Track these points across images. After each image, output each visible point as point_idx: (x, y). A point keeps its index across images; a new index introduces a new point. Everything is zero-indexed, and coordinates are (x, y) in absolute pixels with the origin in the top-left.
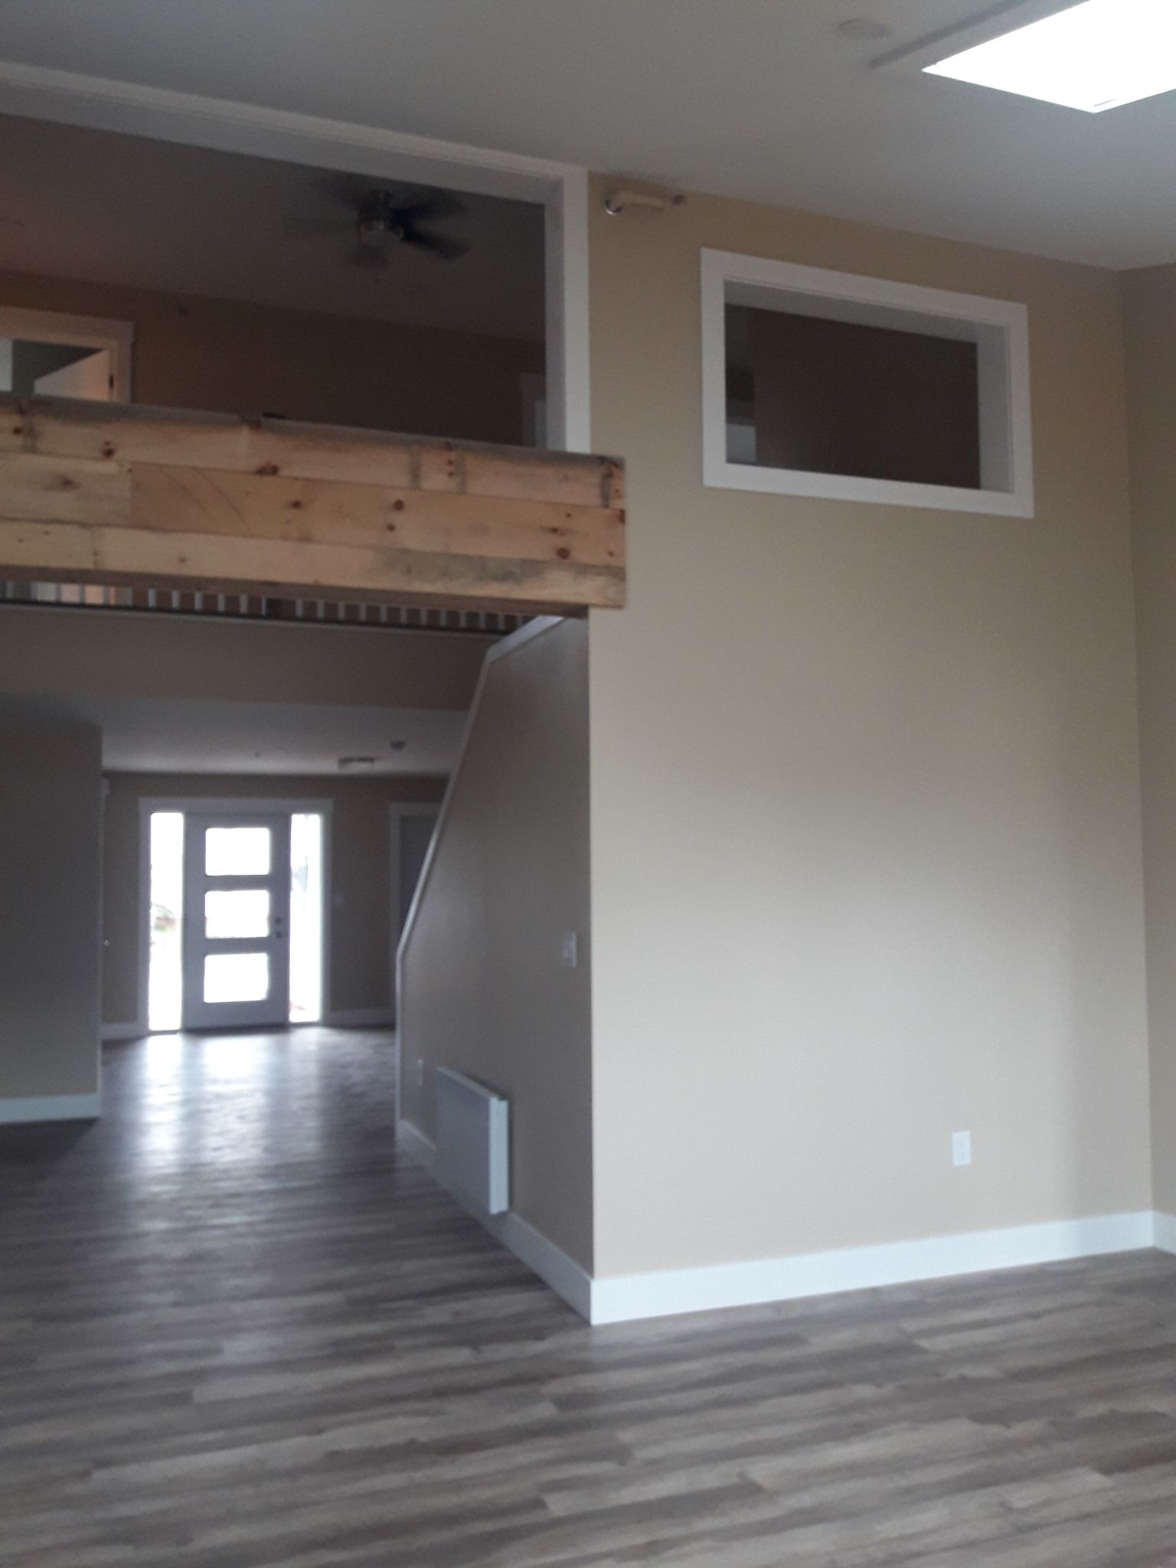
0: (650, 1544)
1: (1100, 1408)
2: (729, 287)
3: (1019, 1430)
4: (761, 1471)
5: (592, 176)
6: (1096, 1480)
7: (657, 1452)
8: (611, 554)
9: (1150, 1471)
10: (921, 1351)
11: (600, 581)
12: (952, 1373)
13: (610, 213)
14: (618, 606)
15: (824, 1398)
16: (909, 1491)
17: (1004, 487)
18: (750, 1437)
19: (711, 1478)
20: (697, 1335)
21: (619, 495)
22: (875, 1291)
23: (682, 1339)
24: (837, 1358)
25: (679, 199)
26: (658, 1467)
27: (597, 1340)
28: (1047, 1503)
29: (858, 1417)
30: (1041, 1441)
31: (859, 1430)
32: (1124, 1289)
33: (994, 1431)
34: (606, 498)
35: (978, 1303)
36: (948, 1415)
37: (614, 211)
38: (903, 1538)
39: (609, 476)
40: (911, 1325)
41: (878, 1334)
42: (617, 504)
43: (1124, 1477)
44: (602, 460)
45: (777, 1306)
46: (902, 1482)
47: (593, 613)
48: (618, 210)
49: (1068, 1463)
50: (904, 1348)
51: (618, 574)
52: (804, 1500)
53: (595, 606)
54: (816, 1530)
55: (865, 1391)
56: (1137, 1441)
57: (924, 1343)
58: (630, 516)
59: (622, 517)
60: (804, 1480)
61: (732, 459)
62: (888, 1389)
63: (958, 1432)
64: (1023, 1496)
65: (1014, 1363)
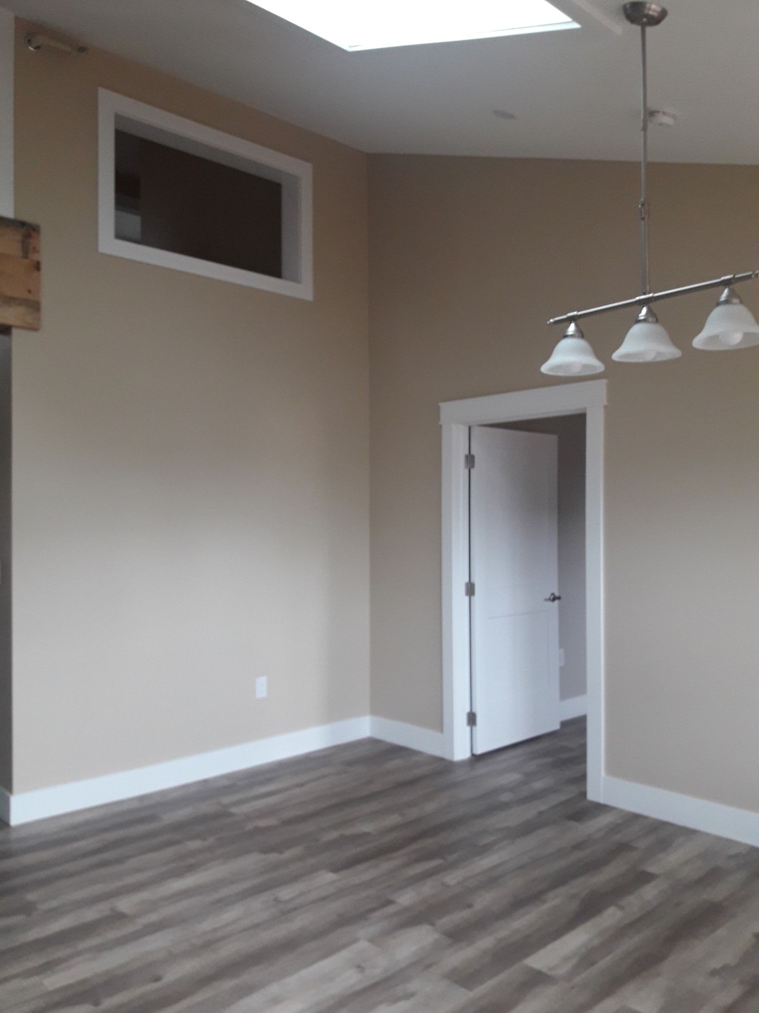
0: (47, 963)
1: (334, 835)
2: (118, 118)
3: (288, 854)
4: (125, 904)
5: (17, 19)
6: (329, 876)
7: (55, 903)
8: (30, 292)
9: (360, 867)
10: (231, 815)
11: (21, 310)
12: (249, 826)
13: (32, 49)
14: (34, 328)
15: (170, 852)
16: (219, 901)
17: (296, 279)
18: (119, 884)
19: (90, 915)
20: (87, 823)
21: (36, 250)
22: (205, 782)
23: (74, 827)
24: (178, 826)
25: (82, 49)
26: (55, 913)
27: (14, 835)
28: (302, 894)
29: (191, 861)
30: (300, 859)
31: (190, 869)
32: (350, 763)
33: (273, 857)
34: (26, 251)
35: (269, 781)
36: (246, 852)
37: (35, 48)
38: (215, 930)
39: (27, 236)
40: (226, 800)
41: (205, 808)
42: (35, 257)
43: (345, 873)
44: (23, 224)
45: (141, 798)
46: (216, 896)
47: (14, 331)
48: (37, 48)
49: (314, 869)
50: (223, 814)
51: (35, 306)
52: (153, 917)
53: (17, 327)
54: (158, 935)
55: (195, 844)
56: (353, 851)
57: (234, 810)
58: (44, 266)
59: (37, 266)
60: (153, 906)
61: (120, 235)
62: (211, 841)
63: (252, 861)
64: (286, 893)
65: (287, 815)
